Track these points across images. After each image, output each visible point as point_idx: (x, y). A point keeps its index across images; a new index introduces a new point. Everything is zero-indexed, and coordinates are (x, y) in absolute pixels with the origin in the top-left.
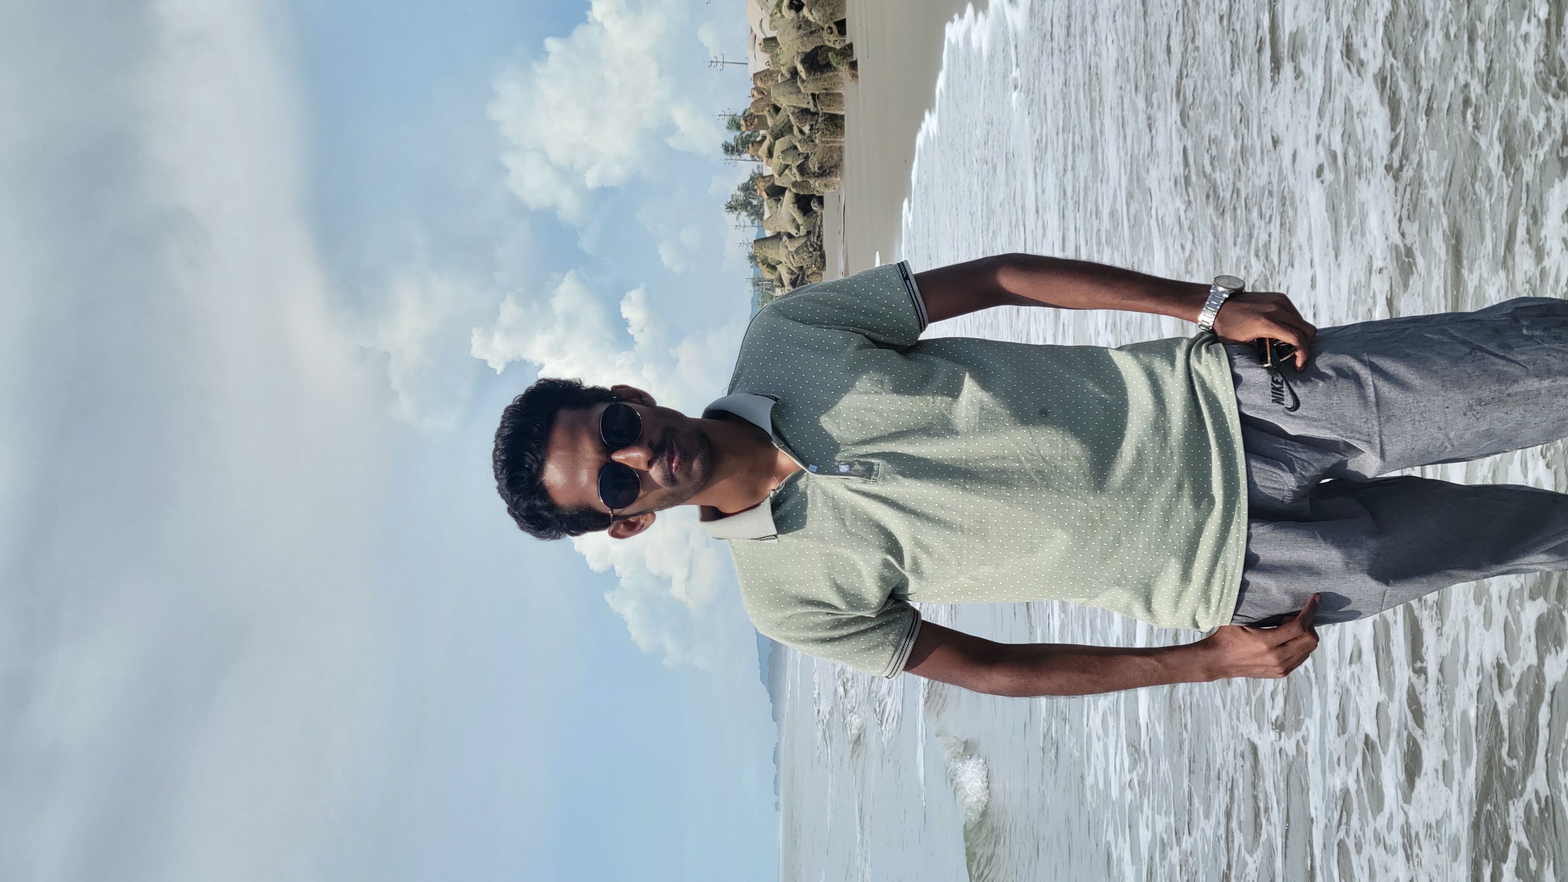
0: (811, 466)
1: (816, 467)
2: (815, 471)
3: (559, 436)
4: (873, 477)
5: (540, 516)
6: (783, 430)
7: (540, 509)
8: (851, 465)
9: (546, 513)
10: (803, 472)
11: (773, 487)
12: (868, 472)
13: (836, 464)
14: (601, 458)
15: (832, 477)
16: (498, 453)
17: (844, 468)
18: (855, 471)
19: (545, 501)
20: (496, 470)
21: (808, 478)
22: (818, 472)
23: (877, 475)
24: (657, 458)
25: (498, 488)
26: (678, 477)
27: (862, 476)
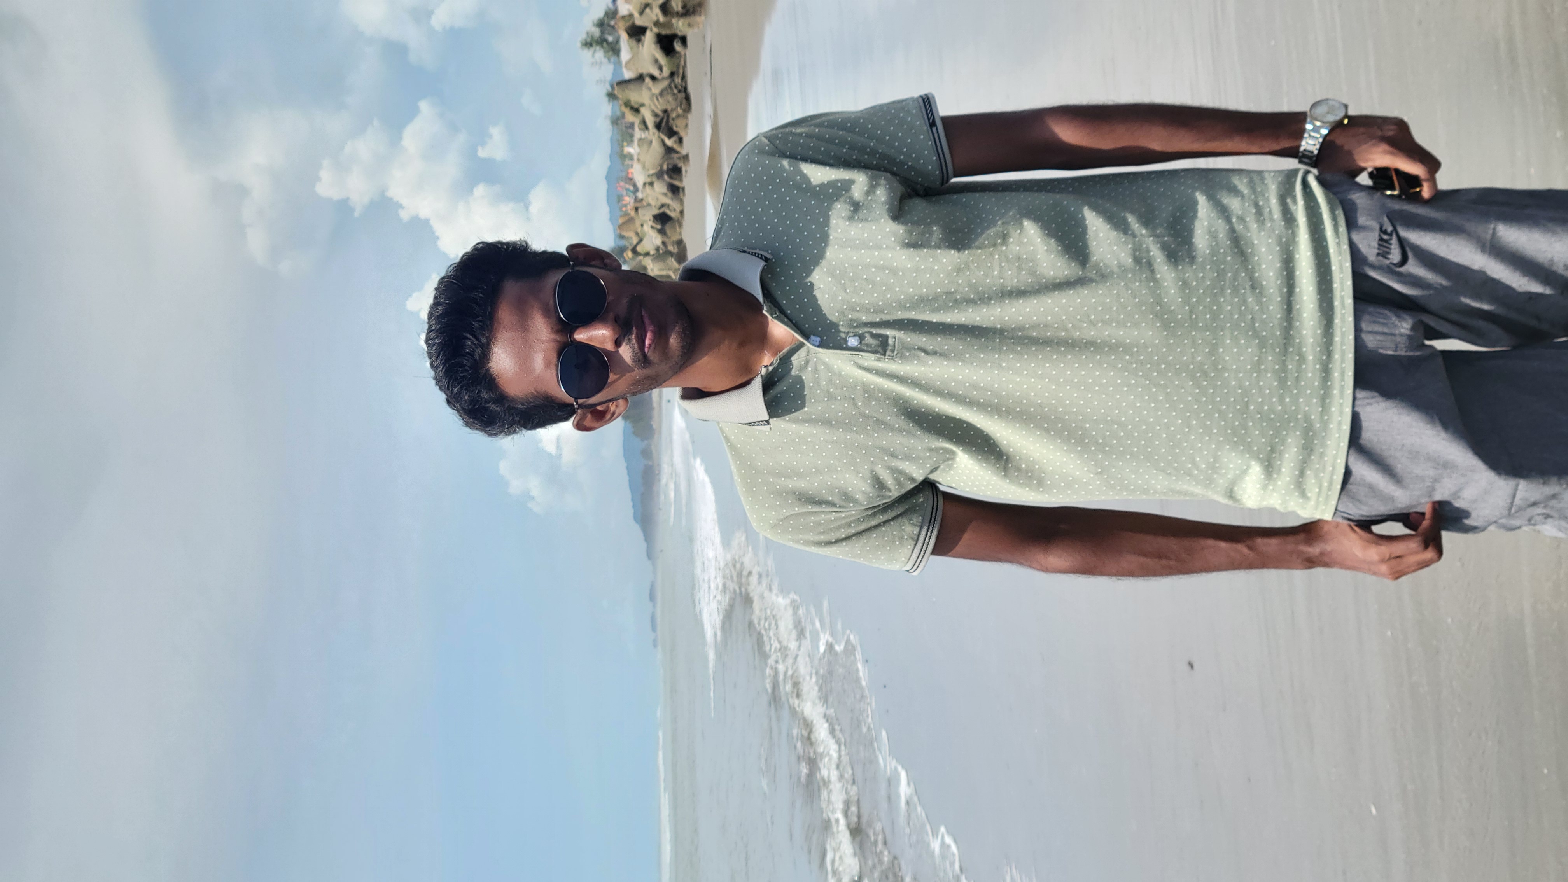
0: (812, 337)
1: (818, 339)
2: (817, 344)
3: (505, 314)
4: (888, 353)
5: (486, 409)
6: (778, 294)
7: (487, 401)
8: (861, 337)
9: (493, 407)
10: (801, 345)
11: (767, 361)
12: (882, 347)
13: (843, 335)
14: (558, 338)
15: (839, 352)
16: (432, 335)
17: (853, 342)
18: (867, 345)
19: (493, 393)
20: (430, 356)
21: (808, 352)
22: (822, 345)
23: (893, 351)
24: (625, 336)
25: (435, 378)
26: (651, 358)
27: (875, 352)
